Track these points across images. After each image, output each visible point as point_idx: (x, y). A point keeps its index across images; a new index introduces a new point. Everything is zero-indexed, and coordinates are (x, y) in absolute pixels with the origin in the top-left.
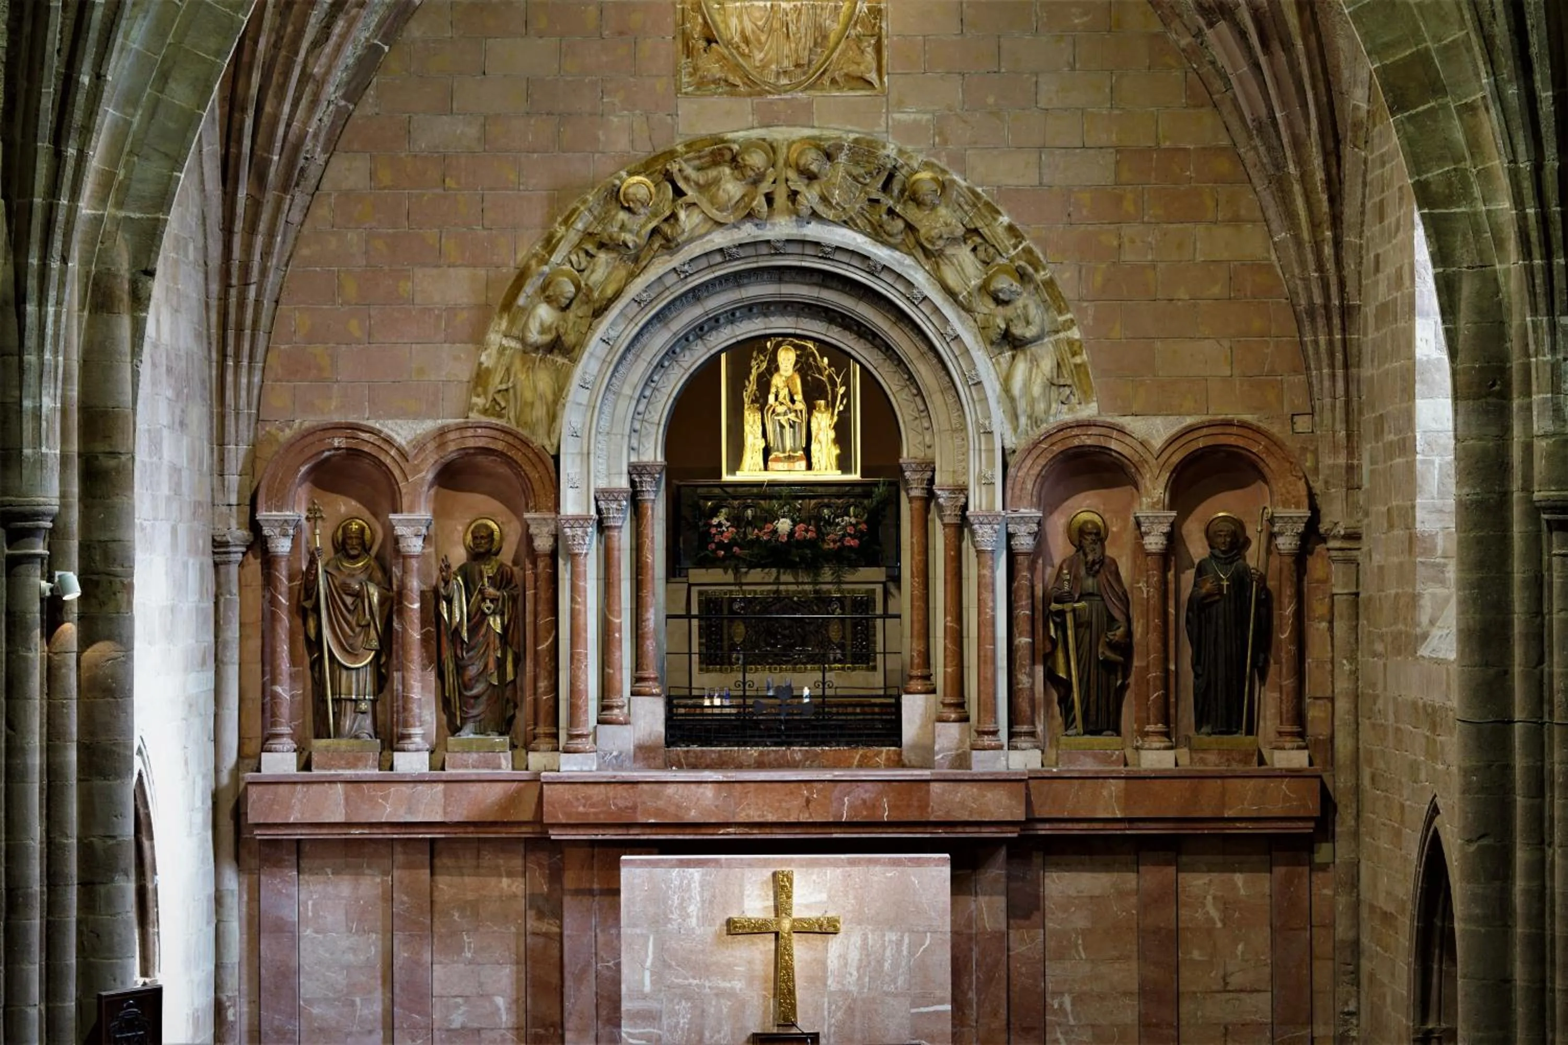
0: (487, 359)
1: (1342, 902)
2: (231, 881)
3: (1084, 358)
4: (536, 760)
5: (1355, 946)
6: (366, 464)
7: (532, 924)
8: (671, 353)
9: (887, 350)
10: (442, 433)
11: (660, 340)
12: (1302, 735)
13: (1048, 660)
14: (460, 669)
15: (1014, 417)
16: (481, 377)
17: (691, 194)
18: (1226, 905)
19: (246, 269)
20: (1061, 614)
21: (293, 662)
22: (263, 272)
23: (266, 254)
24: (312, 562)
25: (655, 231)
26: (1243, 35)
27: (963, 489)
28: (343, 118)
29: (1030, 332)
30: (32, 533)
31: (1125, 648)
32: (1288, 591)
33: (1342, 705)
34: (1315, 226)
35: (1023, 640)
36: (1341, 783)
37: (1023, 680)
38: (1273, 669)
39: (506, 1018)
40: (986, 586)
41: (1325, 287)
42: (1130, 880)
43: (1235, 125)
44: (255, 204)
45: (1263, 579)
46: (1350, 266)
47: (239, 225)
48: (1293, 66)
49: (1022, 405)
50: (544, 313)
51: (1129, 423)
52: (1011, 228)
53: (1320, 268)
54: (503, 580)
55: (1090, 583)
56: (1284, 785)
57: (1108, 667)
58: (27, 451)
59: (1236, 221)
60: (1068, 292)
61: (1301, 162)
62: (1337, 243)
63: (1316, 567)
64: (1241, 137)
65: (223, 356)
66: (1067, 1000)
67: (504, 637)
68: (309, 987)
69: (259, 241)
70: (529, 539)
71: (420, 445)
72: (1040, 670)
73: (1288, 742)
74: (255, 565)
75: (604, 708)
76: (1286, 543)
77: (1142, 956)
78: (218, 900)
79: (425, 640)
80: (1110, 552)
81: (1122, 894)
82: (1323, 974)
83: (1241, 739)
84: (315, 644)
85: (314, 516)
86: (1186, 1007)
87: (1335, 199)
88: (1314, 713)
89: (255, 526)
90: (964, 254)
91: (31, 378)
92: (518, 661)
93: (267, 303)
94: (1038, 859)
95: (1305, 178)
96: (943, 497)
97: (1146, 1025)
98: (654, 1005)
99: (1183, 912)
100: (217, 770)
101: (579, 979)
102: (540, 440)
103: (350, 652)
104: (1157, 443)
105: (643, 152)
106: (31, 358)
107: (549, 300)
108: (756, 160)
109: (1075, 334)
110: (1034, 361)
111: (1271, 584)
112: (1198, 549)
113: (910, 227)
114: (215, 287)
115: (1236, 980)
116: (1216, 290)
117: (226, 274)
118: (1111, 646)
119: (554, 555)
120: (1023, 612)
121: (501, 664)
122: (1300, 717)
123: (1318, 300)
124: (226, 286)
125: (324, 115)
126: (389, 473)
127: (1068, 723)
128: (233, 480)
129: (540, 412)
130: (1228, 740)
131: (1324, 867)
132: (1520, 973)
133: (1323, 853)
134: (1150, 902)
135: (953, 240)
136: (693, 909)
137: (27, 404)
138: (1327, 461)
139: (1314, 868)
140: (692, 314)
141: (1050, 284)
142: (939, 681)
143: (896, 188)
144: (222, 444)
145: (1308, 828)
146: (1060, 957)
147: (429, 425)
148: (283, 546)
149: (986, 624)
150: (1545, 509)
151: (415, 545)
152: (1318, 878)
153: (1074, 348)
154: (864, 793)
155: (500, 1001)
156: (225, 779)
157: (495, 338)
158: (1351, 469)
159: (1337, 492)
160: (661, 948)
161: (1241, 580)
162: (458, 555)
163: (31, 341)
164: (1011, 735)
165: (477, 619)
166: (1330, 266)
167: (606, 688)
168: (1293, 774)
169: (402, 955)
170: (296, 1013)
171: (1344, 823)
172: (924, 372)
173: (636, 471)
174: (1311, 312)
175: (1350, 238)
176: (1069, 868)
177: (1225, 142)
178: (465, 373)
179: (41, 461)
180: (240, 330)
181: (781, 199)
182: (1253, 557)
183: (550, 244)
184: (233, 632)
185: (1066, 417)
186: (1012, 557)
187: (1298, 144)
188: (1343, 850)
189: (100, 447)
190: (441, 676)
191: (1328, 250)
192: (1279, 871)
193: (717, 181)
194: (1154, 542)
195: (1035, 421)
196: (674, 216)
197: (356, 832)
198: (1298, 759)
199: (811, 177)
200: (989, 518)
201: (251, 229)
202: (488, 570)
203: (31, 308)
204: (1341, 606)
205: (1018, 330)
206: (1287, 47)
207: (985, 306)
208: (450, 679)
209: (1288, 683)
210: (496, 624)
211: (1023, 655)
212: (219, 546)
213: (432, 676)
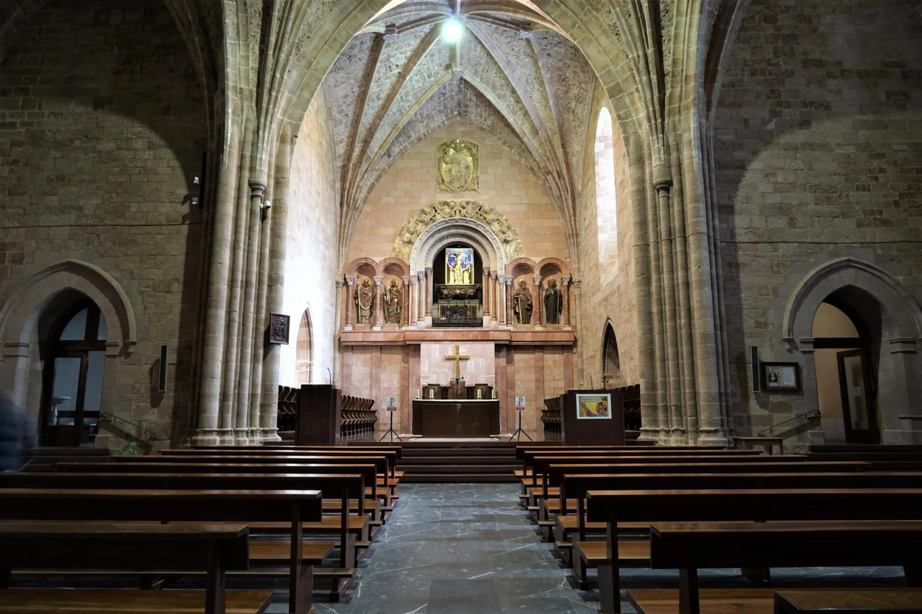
0: (395, 245)
1: (580, 360)
2: (337, 355)
3: (521, 246)
4: (404, 328)
5: (582, 370)
6: (369, 268)
7: (403, 365)
8: (434, 245)
9: (480, 244)
10: (385, 260)
11: (432, 241)
12: (569, 324)
13: (515, 308)
14: (388, 310)
15: (507, 257)
16: (394, 249)
17: (439, 211)
18: (554, 361)
19: (345, 225)
20: (517, 298)
21: (352, 308)
22: (349, 227)
23: (349, 223)
24: (357, 287)
25: (431, 219)
26: (554, 178)
27: (496, 271)
28: (366, 198)
29: (510, 239)
30: (259, 189)
31: (531, 306)
32: (566, 294)
33: (578, 318)
34: (570, 217)
35: (509, 304)
36: (578, 335)
37: (509, 312)
38: (563, 311)
39: (396, 386)
40: (501, 290)
41: (572, 230)
42: (532, 356)
43: (552, 198)
44: (347, 212)
45: (560, 291)
46: (578, 225)
47: (344, 216)
48: (565, 184)
49: (509, 255)
50: (408, 235)
51: (531, 258)
52: (506, 219)
53: (571, 226)
54: (398, 292)
55: (523, 292)
56: (567, 334)
57: (528, 310)
58: (258, 168)
59: (553, 218)
60: (518, 233)
61: (567, 203)
62: (575, 220)
63: (572, 289)
64: (553, 201)
65: (340, 243)
66: (519, 382)
67: (398, 303)
68: (353, 378)
69: (348, 219)
70: (403, 282)
71: (380, 262)
72: (513, 311)
73: (567, 325)
74: (345, 288)
75: (419, 317)
76: (566, 283)
77: (536, 373)
78: (334, 359)
79: (381, 304)
80: (527, 287)
81: (531, 359)
82: (575, 376)
83: (557, 325)
84: (357, 305)
85: (358, 277)
86: (545, 384)
87: (574, 211)
88: (572, 320)
89: (345, 279)
90: (496, 224)
91: (260, 150)
92: (401, 308)
93: (349, 235)
94: (513, 351)
95: (568, 207)
96: (492, 273)
97: (537, 388)
98: (427, 375)
99: (545, 363)
100: (335, 331)
101: (412, 376)
102: (406, 261)
103: (365, 306)
104: (537, 262)
105: (429, 205)
106: (260, 145)
107: (409, 232)
108: (452, 204)
109: (520, 241)
110: (511, 246)
111: (562, 293)
112: (546, 286)
113: (485, 218)
114: (338, 229)
115: (556, 378)
116: (549, 232)
117: (341, 226)
118: (528, 305)
119: (409, 286)
120: (509, 298)
121: (397, 309)
122: (569, 321)
123: (571, 232)
124: (341, 229)
125: (362, 195)
126: (374, 268)
127: (519, 322)
128: (341, 270)
129: (406, 256)
130: (554, 325)
131: (575, 353)
132: (655, 309)
133: (575, 350)
134: (537, 361)
135: (493, 221)
136: (437, 353)
137: (258, 156)
138: (574, 266)
139: (573, 353)
140: (438, 236)
141: (514, 230)
142: (491, 313)
143: (482, 210)
144: (339, 262)
145: (572, 343)
146: (518, 372)
147: (383, 258)
148: (350, 283)
149: (501, 299)
150: (657, 185)
151: (379, 283)
152: (574, 355)
153: (519, 244)
154: (475, 333)
155: (395, 382)
156: (337, 333)
157: (397, 241)
158: (579, 268)
159: (576, 273)
160: (429, 362)
161: (555, 292)
162: (389, 287)
163: (260, 140)
164: (507, 324)
165: (392, 300)
166: (573, 226)
167: (419, 313)
168: (568, 332)
169: (374, 371)
170: (351, 384)
171: (579, 343)
172: (488, 248)
173: (427, 269)
174: (569, 236)
175: (577, 219)
176: (520, 353)
177: (550, 202)
178: (391, 249)
179: (261, 171)
180: (343, 238)
181: (458, 212)
182: (558, 288)
183: (409, 222)
184: (340, 302)
185: (518, 257)
186: (506, 286)
187: (566, 200)
188: (579, 349)
189: (280, 176)
190: (384, 312)
191: (573, 222)
192: (565, 354)
193: (444, 209)
194: (537, 283)
195: (511, 258)
196: (435, 216)
197: (364, 344)
198: (570, 329)
199: (464, 208)
200: (502, 276)
201: (346, 217)
202: (395, 289)
203: (261, 132)
204: (577, 297)
205: (508, 239)
206: (564, 179)
207: (501, 234)
208: (386, 312)
209: (567, 313)
210: (396, 300)
211: (509, 307)
212: (337, 283)
213: (382, 312)
